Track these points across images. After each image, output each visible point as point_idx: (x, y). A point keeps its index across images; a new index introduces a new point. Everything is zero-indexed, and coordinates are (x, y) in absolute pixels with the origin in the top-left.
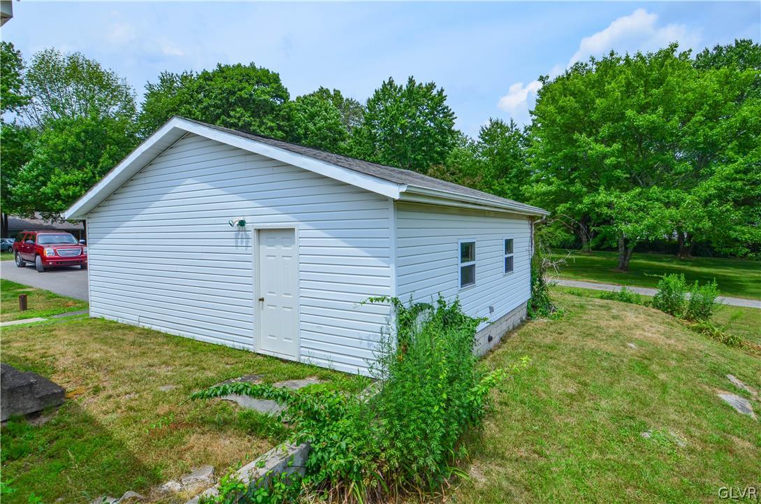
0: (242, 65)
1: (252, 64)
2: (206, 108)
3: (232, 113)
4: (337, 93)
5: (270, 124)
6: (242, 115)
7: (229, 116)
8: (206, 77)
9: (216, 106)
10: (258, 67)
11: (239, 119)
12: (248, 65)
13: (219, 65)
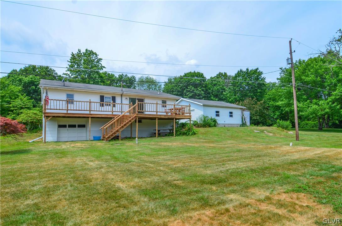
0: (192, 72)
1: (195, 72)
2: (181, 87)
3: (189, 87)
4: (225, 73)
5: (200, 90)
6: (191, 88)
7: (188, 88)
8: (181, 78)
9: (184, 86)
10: (196, 72)
11: (191, 89)
12: (193, 72)
13: (185, 73)
